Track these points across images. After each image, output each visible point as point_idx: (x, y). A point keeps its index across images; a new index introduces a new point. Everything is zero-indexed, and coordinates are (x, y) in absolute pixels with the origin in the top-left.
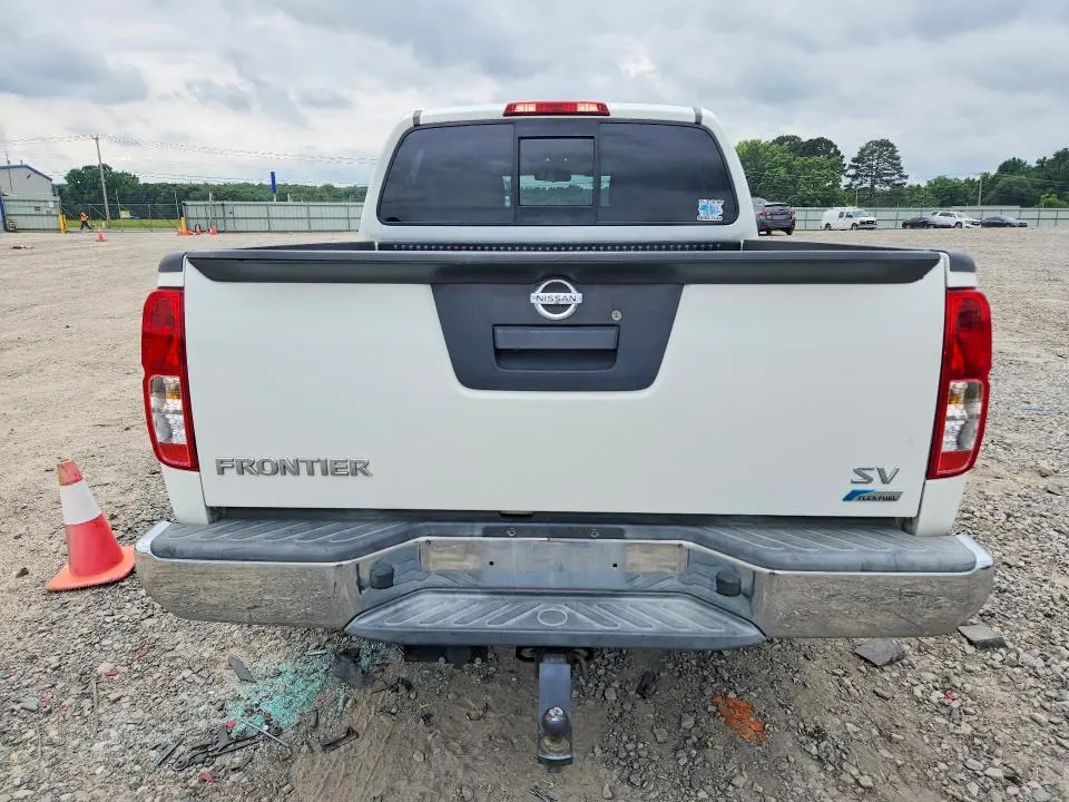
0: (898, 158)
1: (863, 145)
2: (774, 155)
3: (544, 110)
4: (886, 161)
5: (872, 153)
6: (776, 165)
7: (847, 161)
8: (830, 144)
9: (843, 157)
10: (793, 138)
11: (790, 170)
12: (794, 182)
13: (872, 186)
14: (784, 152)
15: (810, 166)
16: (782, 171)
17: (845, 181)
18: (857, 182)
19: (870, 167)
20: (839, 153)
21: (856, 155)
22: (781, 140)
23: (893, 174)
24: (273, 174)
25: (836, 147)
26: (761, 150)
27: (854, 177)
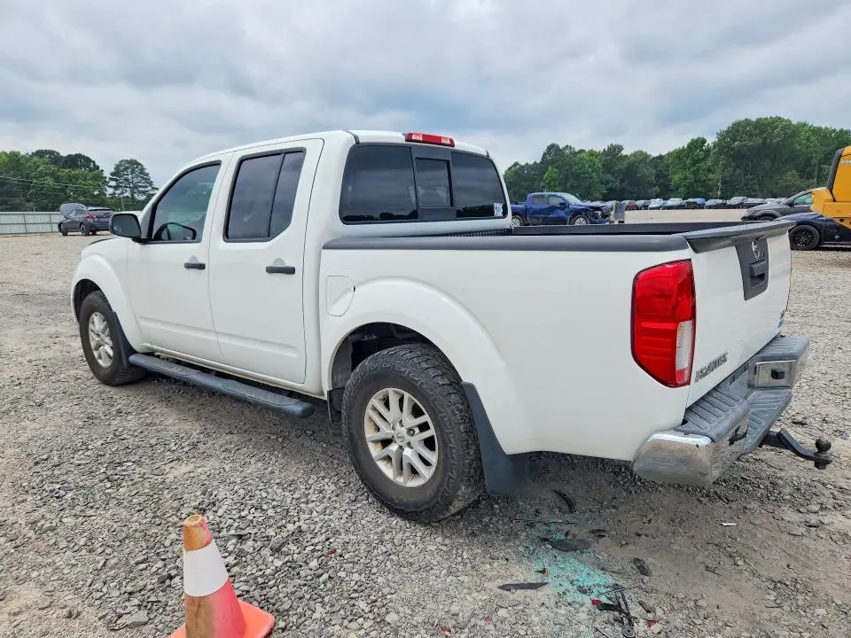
0: (147, 175)
1: (117, 163)
2: (38, 166)
3: (426, 140)
4: (138, 176)
5: (126, 169)
6: (42, 175)
7: (107, 174)
8: (88, 160)
9: (102, 171)
10: (51, 153)
11: (57, 179)
12: (63, 190)
13: (132, 195)
14: (47, 164)
15: (77, 177)
16: (50, 181)
17: (110, 191)
18: (118, 192)
19: (127, 180)
20: (98, 168)
21: (113, 170)
22: (40, 154)
23: (146, 187)
25: (94, 162)
26: (23, 161)
27: (116, 188)
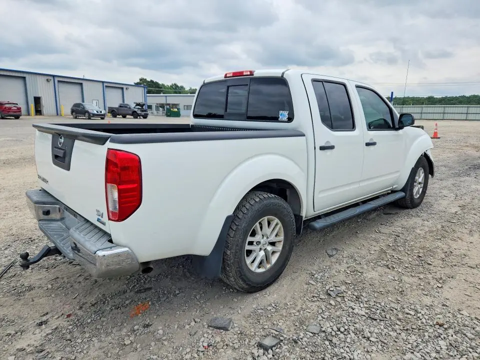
24: (392, 93)
